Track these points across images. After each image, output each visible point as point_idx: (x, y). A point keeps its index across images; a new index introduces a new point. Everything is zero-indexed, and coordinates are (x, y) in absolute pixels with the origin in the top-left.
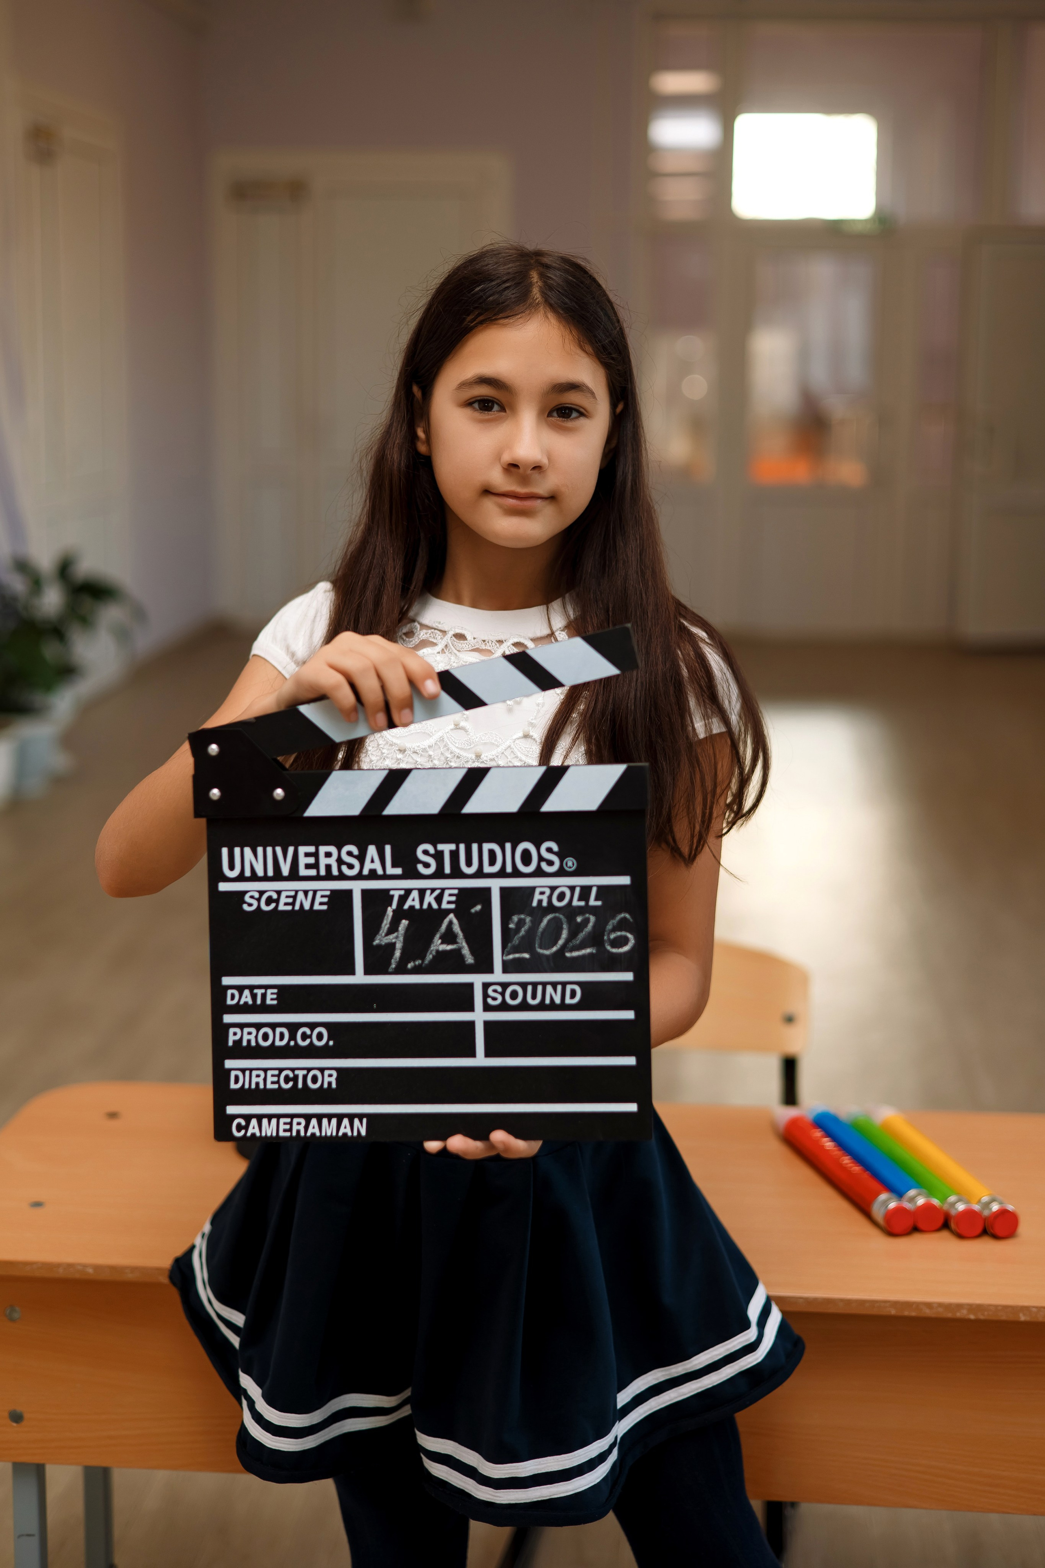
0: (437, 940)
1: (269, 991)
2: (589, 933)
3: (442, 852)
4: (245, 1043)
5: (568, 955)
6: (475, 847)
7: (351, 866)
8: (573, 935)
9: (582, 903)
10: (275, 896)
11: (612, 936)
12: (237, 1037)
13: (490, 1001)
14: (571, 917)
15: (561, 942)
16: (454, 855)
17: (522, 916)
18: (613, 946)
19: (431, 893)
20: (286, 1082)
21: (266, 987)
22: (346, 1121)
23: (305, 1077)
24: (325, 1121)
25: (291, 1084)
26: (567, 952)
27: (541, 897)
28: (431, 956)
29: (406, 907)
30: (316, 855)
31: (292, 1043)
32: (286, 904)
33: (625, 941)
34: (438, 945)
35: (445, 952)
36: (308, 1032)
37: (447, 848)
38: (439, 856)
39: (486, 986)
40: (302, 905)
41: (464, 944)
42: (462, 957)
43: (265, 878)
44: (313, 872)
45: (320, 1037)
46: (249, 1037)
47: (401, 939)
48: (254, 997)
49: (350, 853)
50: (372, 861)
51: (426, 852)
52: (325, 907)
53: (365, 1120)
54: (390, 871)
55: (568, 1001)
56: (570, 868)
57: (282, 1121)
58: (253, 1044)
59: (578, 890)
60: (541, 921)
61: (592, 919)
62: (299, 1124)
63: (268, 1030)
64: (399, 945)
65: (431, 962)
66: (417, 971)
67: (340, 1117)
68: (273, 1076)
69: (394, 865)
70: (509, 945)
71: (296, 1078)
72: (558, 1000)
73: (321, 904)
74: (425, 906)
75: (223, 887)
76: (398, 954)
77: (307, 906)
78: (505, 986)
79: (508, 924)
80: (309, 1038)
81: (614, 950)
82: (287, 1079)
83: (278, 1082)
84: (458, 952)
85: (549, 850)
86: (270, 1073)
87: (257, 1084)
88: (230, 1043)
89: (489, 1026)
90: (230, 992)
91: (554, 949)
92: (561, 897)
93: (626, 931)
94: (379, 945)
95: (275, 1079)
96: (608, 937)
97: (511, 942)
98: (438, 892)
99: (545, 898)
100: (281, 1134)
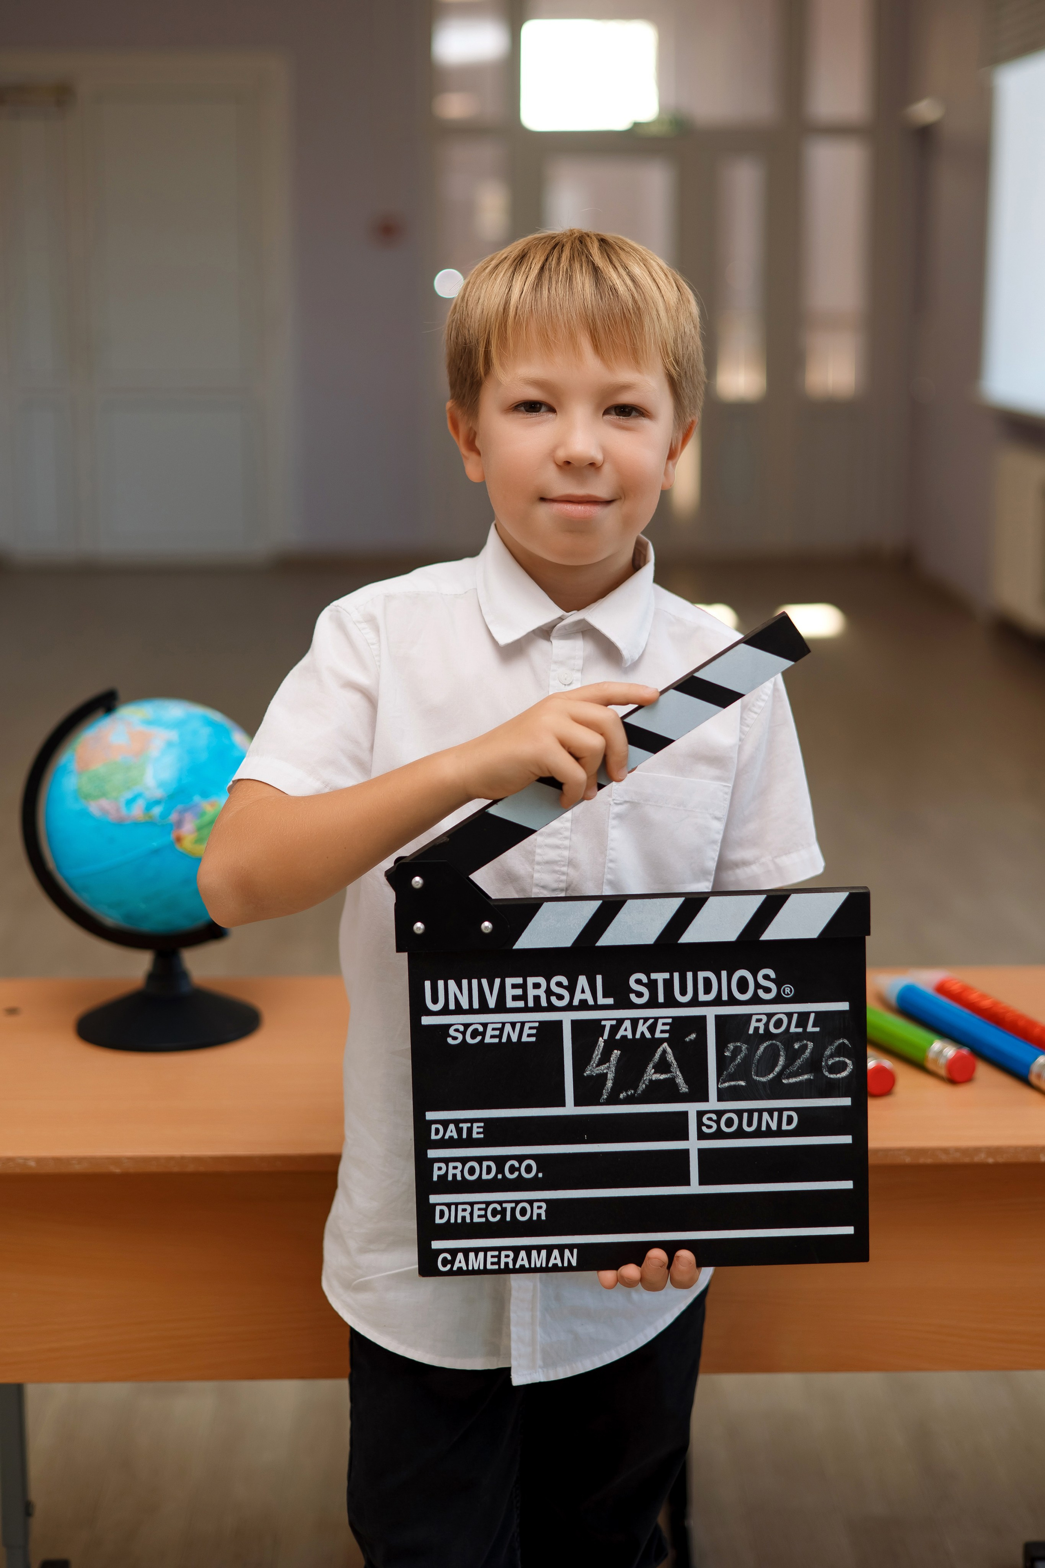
0: (650, 1070)
1: (475, 1125)
2: (807, 1059)
3: (656, 981)
4: (450, 1178)
5: (785, 1081)
6: (690, 975)
7: (560, 997)
8: (790, 1061)
9: (800, 1030)
10: (481, 1029)
11: (830, 1063)
12: (442, 1172)
13: (704, 1129)
14: (788, 1046)
15: (777, 1069)
16: (668, 984)
17: (739, 1044)
18: (830, 1073)
19: (644, 1023)
20: (494, 1215)
21: (472, 1121)
22: (556, 1252)
23: (513, 1210)
24: (534, 1253)
25: (498, 1217)
26: (784, 1079)
27: (757, 1024)
28: (644, 1086)
29: (618, 1037)
30: (524, 986)
31: (500, 1176)
32: (492, 1037)
33: (844, 1066)
34: (651, 1074)
35: (658, 1081)
36: (517, 1165)
37: (660, 977)
38: (652, 985)
40: (509, 1036)
41: (678, 1073)
42: (676, 1087)
43: (471, 1011)
44: (521, 1004)
45: (529, 1169)
46: (455, 1171)
47: (613, 1069)
48: (459, 1131)
49: (559, 984)
50: (583, 992)
51: (639, 982)
52: (533, 1039)
53: (575, 1251)
54: (601, 1001)
55: (785, 1127)
56: (788, 994)
57: (489, 1254)
58: (459, 1178)
59: (795, 1016)
60: (758, 1049)
61: (810, 1045)
62: (507, 1256)
63: (475, 1165)
64: (611, 1076)
65: (643, 1091)
66: (629, 1101)
67: (550, 1249)
68: (479, 1209)
69: (605, 996)
70: (725, 1073)
71: (504, 1210)
72: (774, 1127)
73: (529, 1035)
74: (638, 1036)
75: (426, 1020)
76: (609, 1084)
77: (514, 1039)
78: (720, 1113)
79: (724, 1052)
80: (517, 1171)
81: (832, 1076)
82: (495, 1213)
83: (485, 1216)
84: (672, 1080)
85: (766, 977)
86: (476, 1207)
87: (464, 1218)
88: (435, 1178)
89: (703, 1153)
90: (434, 1127)
91: (771, 1076)
92: (779, 1023)
93: (844, 1057)
94: (590, 1077)
95: (483, 1213)
96: (826, 1063)
97: (726, 1069)
98: (651, 1021)
99: (761, 1026)
100: (489, 1267)
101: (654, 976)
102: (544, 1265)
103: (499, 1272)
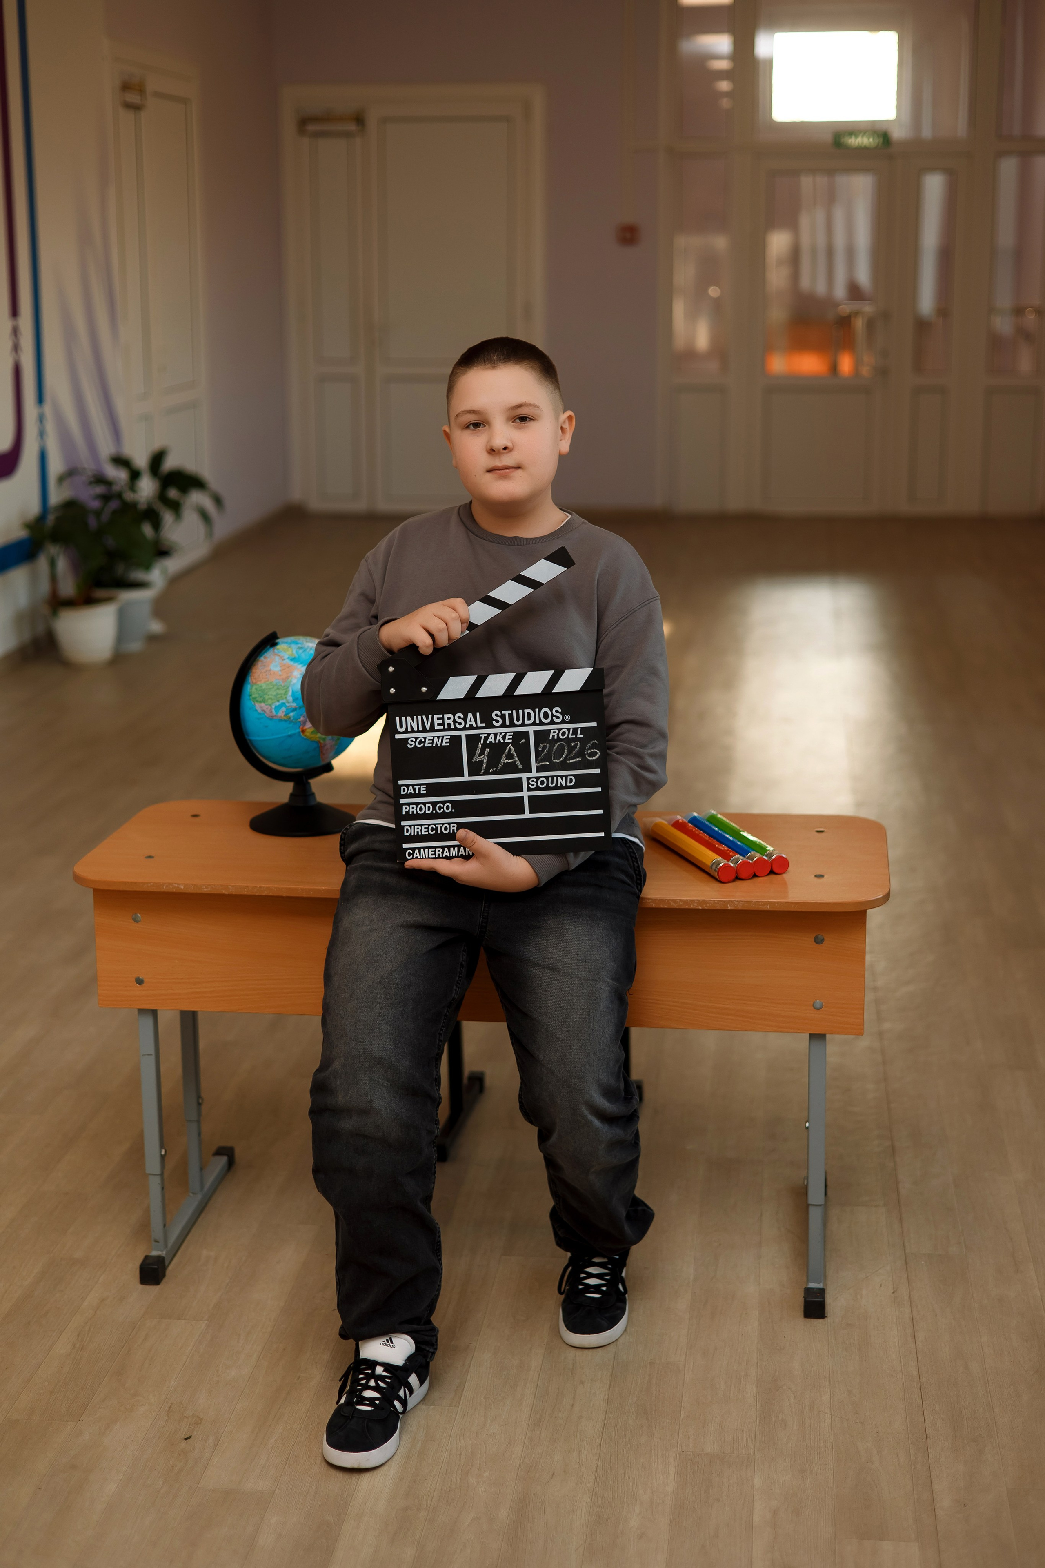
0: (504, 758)
1: (422, 787)
2: (578, 751)
3: (505, 715)
4: (411, 813)
5: (568, 762)
6: (520, 711)
7: (460, 724)
8: (570, 752)
9: (574, 736)
10: (423, 740)
11: (589, 752)
12: (407, 810)
13: (530, 786)
14: (569, 745)
15: (564, 756)
16: (511, 716)
17: (545, 744)
18: (589, 757)
19: (500, 735)
20: (432, 831)
21: (420, 785)
23: (441, 828)
24: (452, 849)
25: (434, 831)
27: (554, 734)
28: (501, 766)
29: (488, 742)
30: (443, 719)
31: (434, 812)
32: (429, 743)
33: (596, 753)
34: (504, 760)
35: (507, 763)
36: (442, 805)
37: (507, 713)
38: (503, 717)
39: (528, 779)
40: (436, 743)
41: (517, 759)
42: (516, 765)
43: (418, 731)
44: (442, 727)
45: (448, 808)
46: (413, 809)
47: (486, 758)
48: (414, 790)
49: (459, 717)
50: (471, 721)
51: (497, 715)
52: (448, 744)
54: (479, 725)
55: (569, 784)
56: (567, 719)
57: (430, 850)
58: (415, 813)
59: (571, 730)
60: (554, 746)
61: (579, 744)
62: (439, 851)
63: (422, 806)
64: (485, 761)
65: (501, 768)
66: (494, 773)
68: (425, 828)
69: (481, 722)
71: (437, 828)
72: (564, 784)
73: (446, 743)
74: (497, 741)
75: (397, 736)
76: (485, 765)
77: (439, 744)
78: (538, 778)
79: (538, 748)
80: (442, 809)
81: (590, 759)
82: (432, 829)
83: (428, 831)
84: (514, 763)
85: (557, 711)
86: (423, 827)
87: (418, 832)
88: (404, 813)
89: (530, 798)
90: (402, 788)
91: (561, 759)
92: (564, 734)
93: (596, 749)
94: (475, 762)
95: (427, 830)
96: (587, 752)
97: (540, 757)
98: (503, 734)
99: (555, 735)
100: (430, 856)
101: (504, 712)
102: (456, 855)
103: (435, 858)
